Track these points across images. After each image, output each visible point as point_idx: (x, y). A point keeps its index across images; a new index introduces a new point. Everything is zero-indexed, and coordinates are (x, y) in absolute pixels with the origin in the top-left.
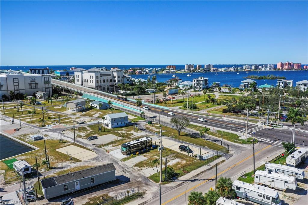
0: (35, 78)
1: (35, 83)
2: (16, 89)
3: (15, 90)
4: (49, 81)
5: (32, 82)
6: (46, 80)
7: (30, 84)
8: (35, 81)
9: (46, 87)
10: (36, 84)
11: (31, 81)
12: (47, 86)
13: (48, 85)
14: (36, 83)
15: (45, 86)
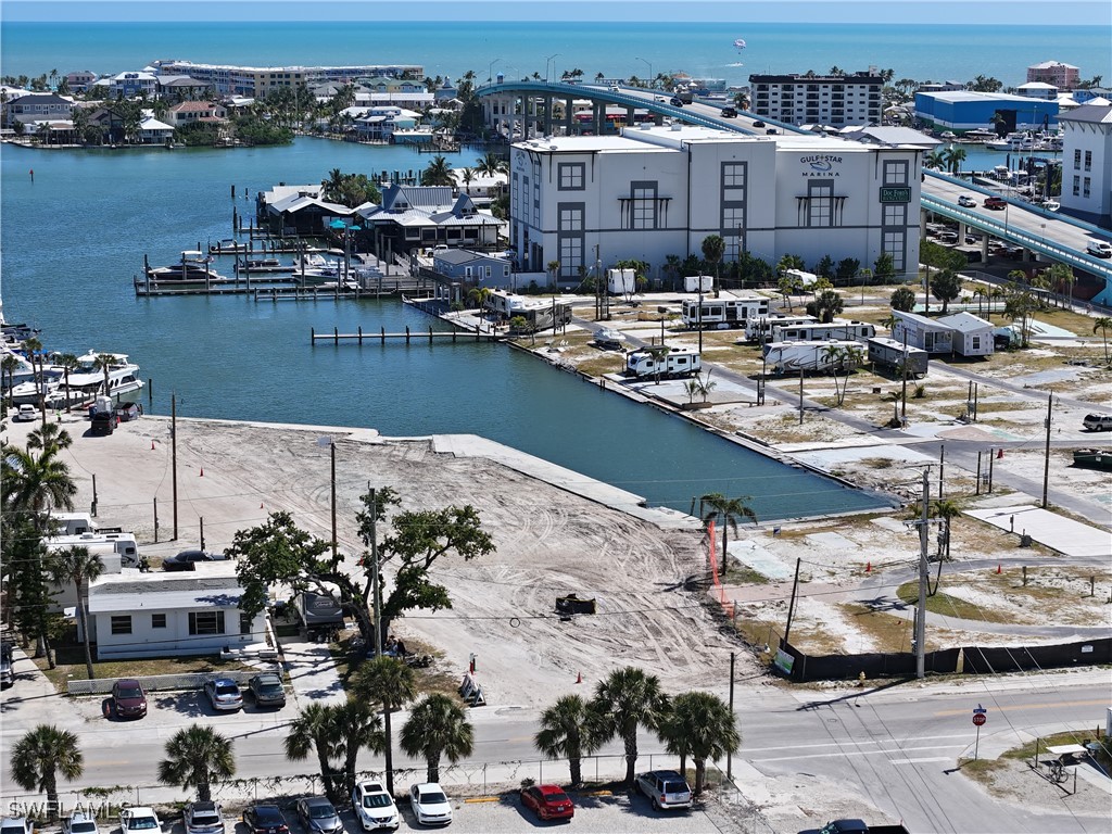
0: (836, 166)
1: (831, 197)
2: (728, 225)
3: (725, 232)
4: (909, 190)
5: (815, 191)
6: (890, 180)
7: (806, 200)
8: (830, 183)
9: (889, 221)
10: (837, 200)
11: (812, 184)
12: (895, 214)
13: (900, 209)
14: (836, 194)
15: (884, 216)
